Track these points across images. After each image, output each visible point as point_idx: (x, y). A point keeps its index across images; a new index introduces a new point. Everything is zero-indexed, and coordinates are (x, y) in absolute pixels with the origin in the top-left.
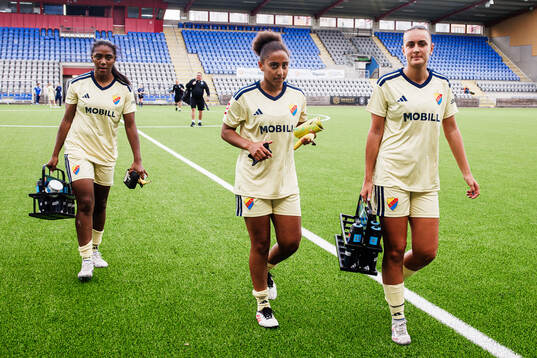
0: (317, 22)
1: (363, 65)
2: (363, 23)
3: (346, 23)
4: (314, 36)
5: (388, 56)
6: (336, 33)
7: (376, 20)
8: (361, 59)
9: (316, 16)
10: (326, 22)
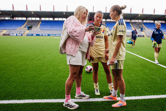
0: (131, 21)
1: (140, 29)
2: (140, 21)
3: (137, 21)
4: (130, 24)
5: (145, 27)
6: (135, 23)
7: (143, 20)
8: (140, 28)
9: (131, 20)
10: (133, 21)
